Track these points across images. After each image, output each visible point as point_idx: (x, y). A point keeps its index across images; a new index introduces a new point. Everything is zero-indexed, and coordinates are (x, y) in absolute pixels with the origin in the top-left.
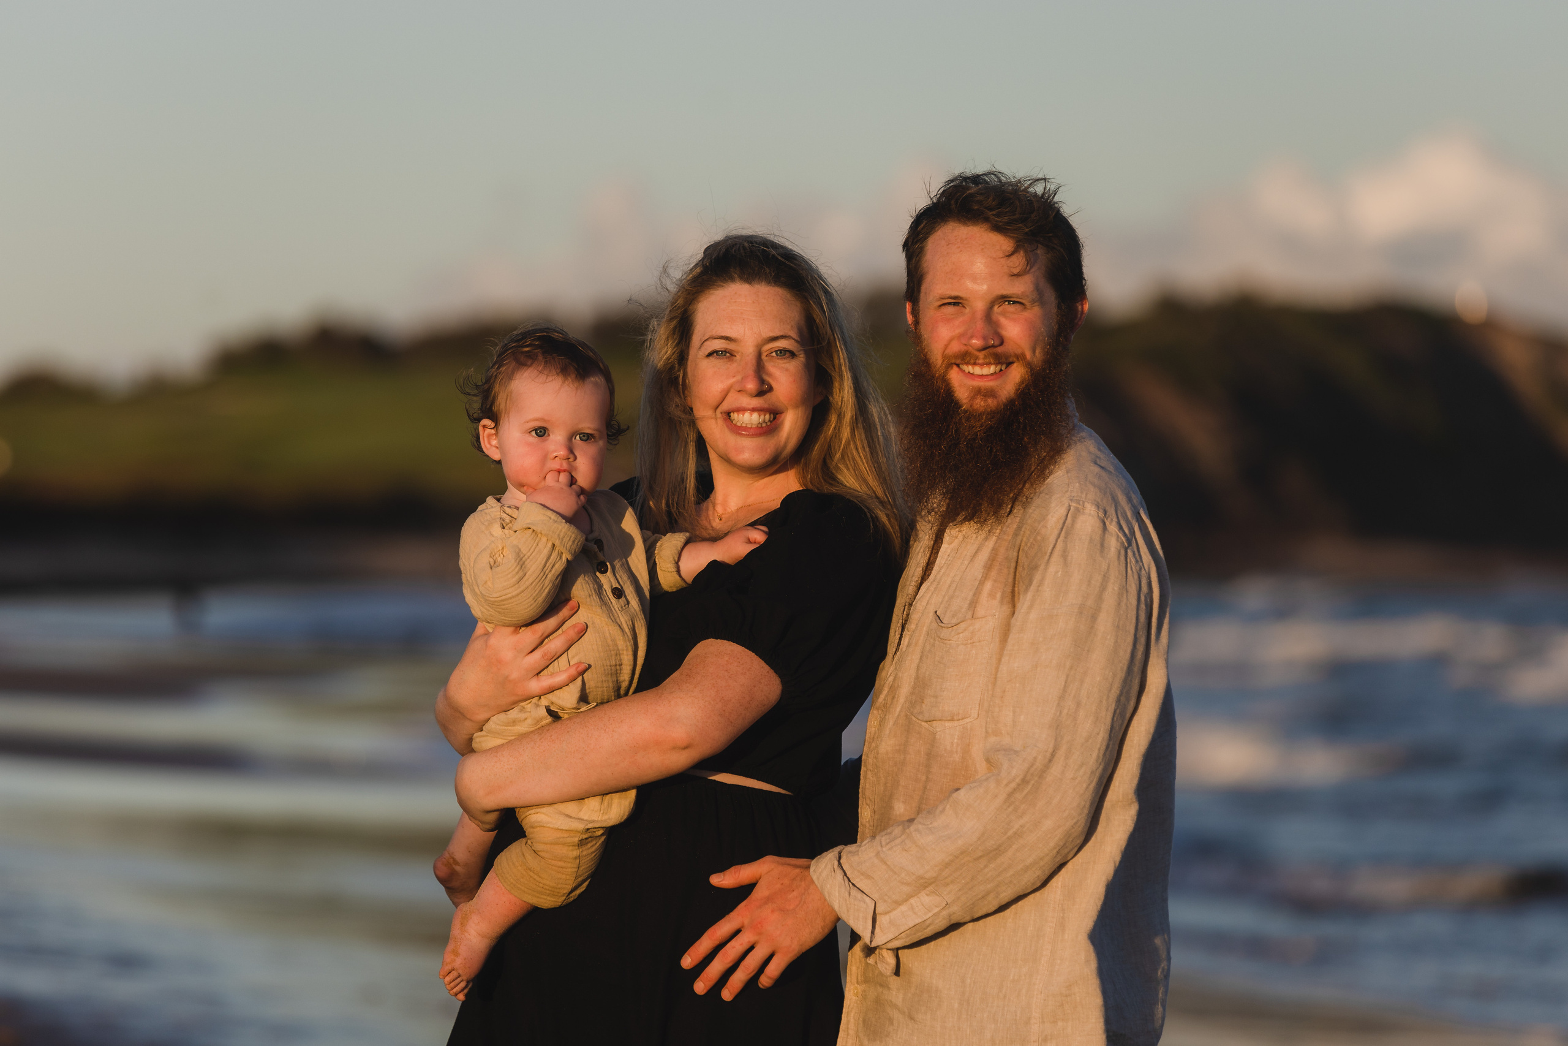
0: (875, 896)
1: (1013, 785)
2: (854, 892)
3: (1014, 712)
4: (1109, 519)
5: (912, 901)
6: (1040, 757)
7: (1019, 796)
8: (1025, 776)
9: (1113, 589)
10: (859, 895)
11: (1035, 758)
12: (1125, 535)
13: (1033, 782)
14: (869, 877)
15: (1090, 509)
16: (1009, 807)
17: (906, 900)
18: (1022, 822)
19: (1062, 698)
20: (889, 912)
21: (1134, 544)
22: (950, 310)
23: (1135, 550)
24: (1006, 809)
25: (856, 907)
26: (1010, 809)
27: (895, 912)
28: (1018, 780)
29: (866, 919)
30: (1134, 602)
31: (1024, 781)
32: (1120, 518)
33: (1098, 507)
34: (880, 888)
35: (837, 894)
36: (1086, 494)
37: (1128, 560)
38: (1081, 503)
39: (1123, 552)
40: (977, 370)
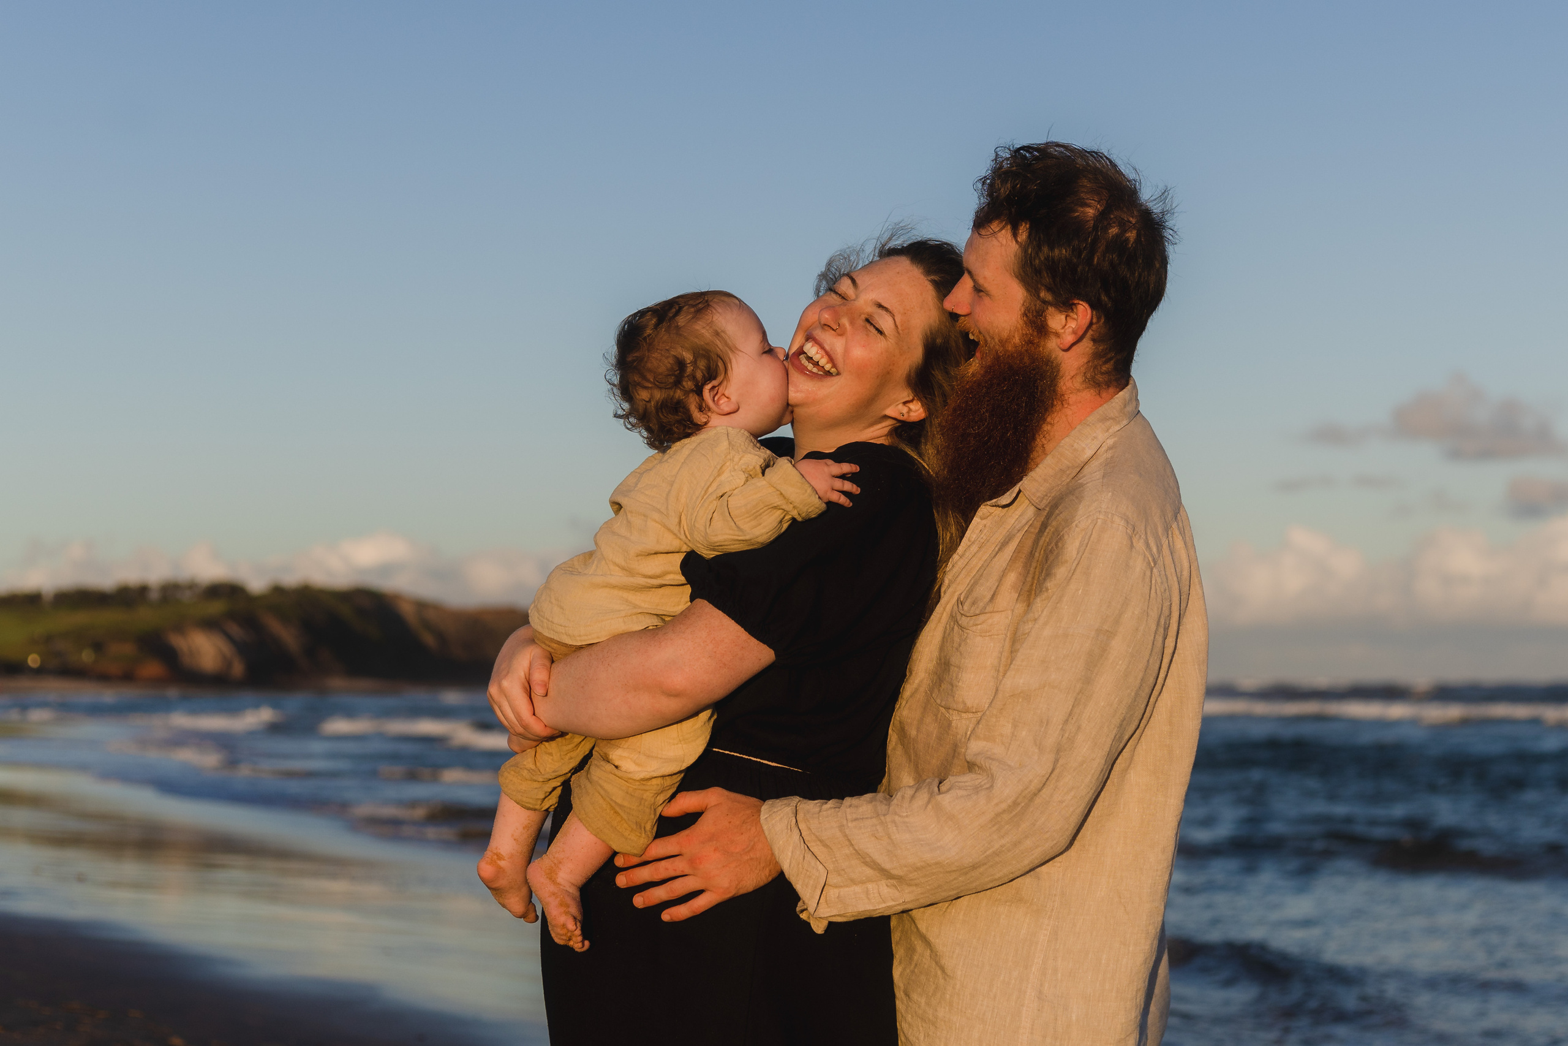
0: (831, 867)
1: (1004, 806)
2: (809, 856)
4: (1137, 536)
5: (870, 886)
6: (1036, 781)
7: (1006, 817)
8: (1017, 798)
9: (1133, 613)
10: (813, 861)
11: (1031, 781)
12: (1152, 555)
13: (1023, 804)
14: (826, 846)
15: (1119, 523)
16: (994, 826)
17: (863, 882)
18: (1003, 842)
19: (1066, 722)
20: (842, 887)
21: (1160, 562)
23: (1162, 569)
24: (990, 828)
25: (808, 873)
26: (994, 828)
27: (847, 889)
28: (1010, 802)
29: (816, 888)
30: (1154, 627)
31: (1015, 804)
32: (1149, 533)
33: (1128, 522)
34: (836, 861)
35: (790, 854)
36: (1117, 507)
37: (1153, 582)
38: (1110, 516)
39: (1148, 573)
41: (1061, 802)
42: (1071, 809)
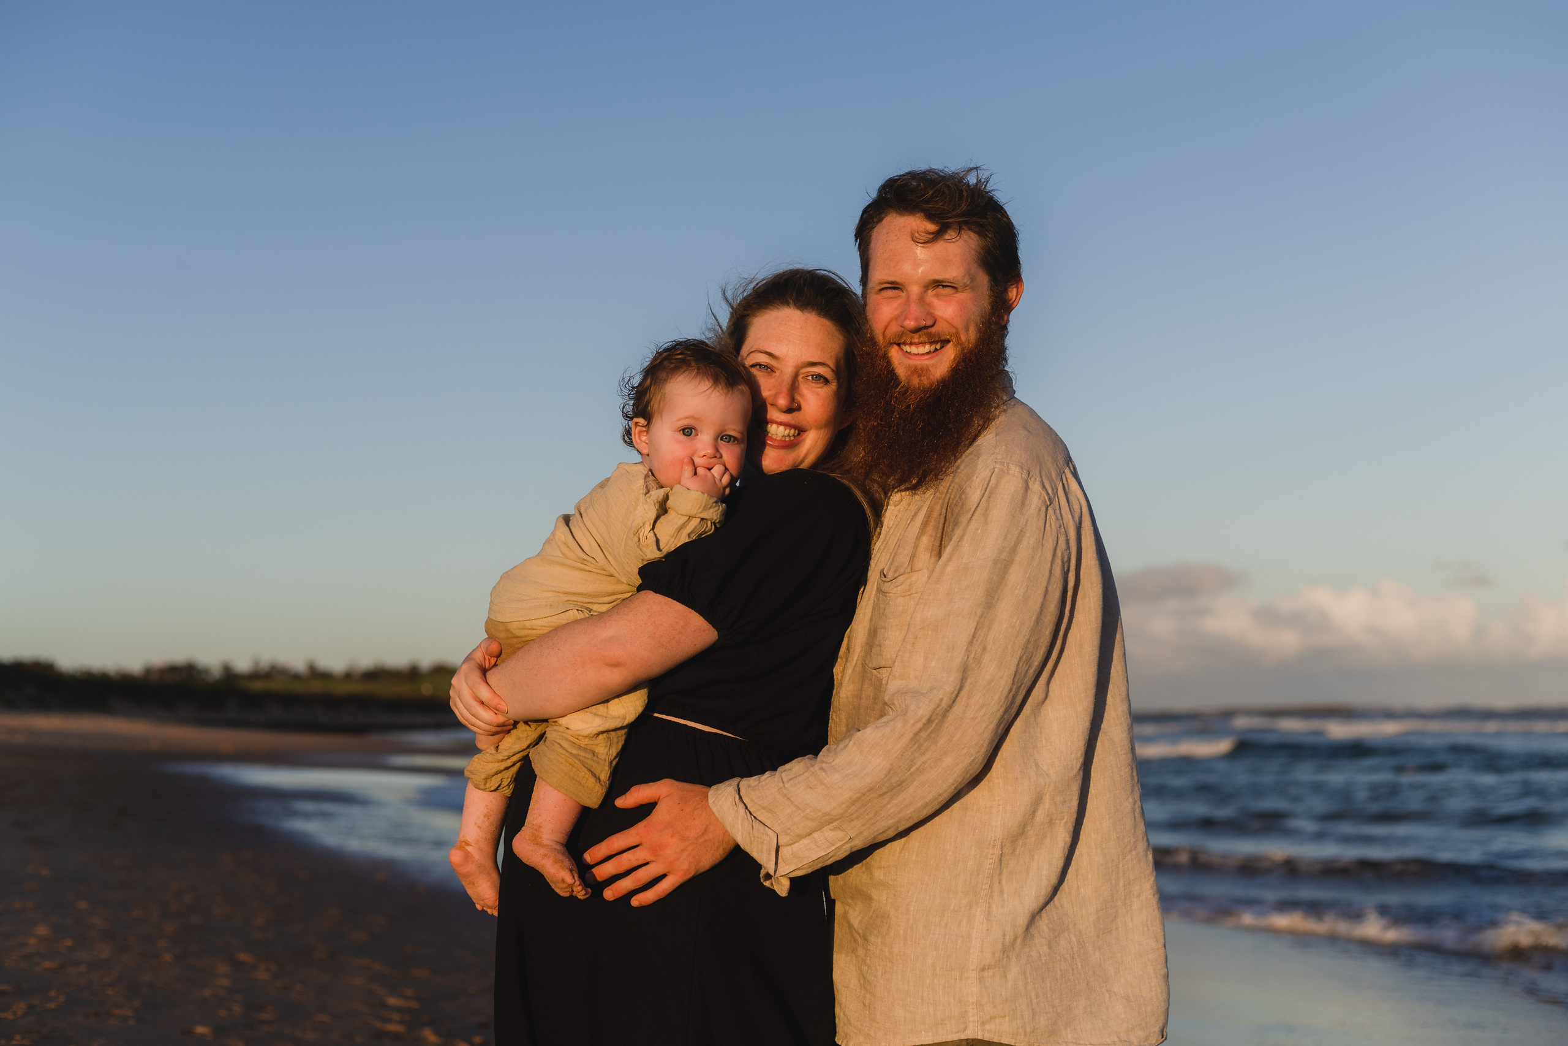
0: (778, 830)
1: (920, 725)
2: (756, 824)
3: (926, 658)
4: (1032, 479)
5: (815, 835)
6: (946, 698)
7: (924, 735)
8: (931, 716)
9: (1028, 543)
10: (762, 828)
11: (941, 700)
12: (1048, 494)
13: (936, 721)
14: (770, 811)
15: (1015, 469)
16: (914, 745)
17: (809, 834)
18: (924, 758)
19: (971, 643)
20: (792, 844)
21: (1056, 502)
22: (890, 293)
23: (1057, 508)
24: (911, 748)
25: (759, 840)
26: (915, 747)
27: (797, 845)
28: (924, 720)
29: (770, 851)
30: (1049, 557)
31: (930, 721)
32: (1044, 477)
33: (1022, 468)
34: (782, 822)
35: (740, 827)
36: (1011, 457)
37: (1048, 517)
38: (1005, 464)
39: (1044, 509)
40: (914, 350)
41: (974, 718)
42: (984, 725)
